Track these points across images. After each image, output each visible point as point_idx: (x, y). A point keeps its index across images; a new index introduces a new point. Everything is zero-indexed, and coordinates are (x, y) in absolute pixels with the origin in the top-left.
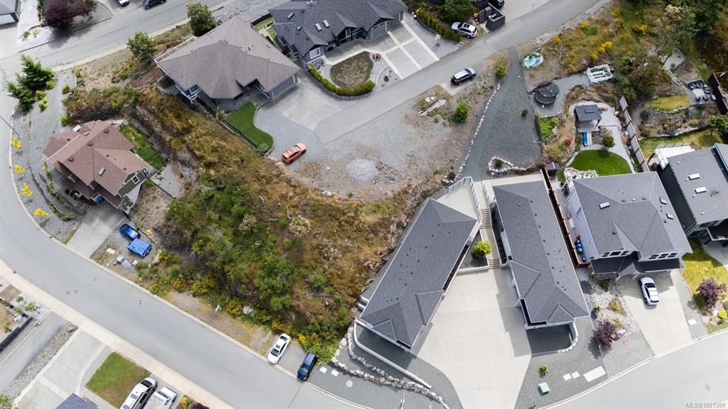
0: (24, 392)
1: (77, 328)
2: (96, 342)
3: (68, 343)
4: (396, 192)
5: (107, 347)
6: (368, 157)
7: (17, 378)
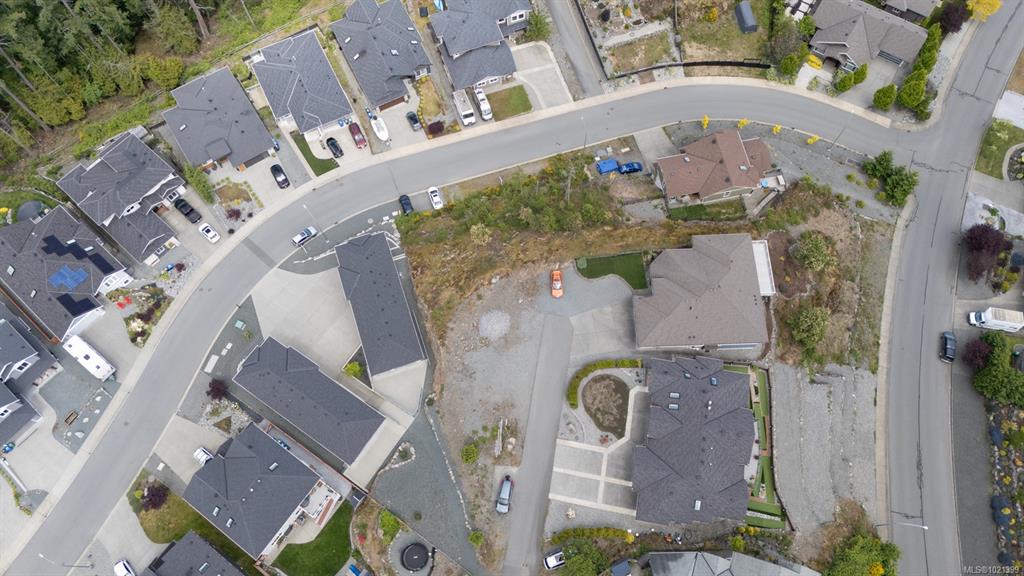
0: (551, 54)
1: (575, 100)
2: (550, 105)
3: (567, 91)
4: (448, 331)
5: (541, 109)
6: (502, 340)
7: (567, 54)
